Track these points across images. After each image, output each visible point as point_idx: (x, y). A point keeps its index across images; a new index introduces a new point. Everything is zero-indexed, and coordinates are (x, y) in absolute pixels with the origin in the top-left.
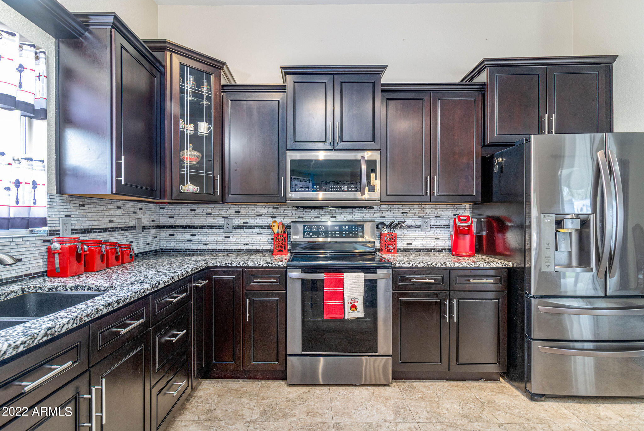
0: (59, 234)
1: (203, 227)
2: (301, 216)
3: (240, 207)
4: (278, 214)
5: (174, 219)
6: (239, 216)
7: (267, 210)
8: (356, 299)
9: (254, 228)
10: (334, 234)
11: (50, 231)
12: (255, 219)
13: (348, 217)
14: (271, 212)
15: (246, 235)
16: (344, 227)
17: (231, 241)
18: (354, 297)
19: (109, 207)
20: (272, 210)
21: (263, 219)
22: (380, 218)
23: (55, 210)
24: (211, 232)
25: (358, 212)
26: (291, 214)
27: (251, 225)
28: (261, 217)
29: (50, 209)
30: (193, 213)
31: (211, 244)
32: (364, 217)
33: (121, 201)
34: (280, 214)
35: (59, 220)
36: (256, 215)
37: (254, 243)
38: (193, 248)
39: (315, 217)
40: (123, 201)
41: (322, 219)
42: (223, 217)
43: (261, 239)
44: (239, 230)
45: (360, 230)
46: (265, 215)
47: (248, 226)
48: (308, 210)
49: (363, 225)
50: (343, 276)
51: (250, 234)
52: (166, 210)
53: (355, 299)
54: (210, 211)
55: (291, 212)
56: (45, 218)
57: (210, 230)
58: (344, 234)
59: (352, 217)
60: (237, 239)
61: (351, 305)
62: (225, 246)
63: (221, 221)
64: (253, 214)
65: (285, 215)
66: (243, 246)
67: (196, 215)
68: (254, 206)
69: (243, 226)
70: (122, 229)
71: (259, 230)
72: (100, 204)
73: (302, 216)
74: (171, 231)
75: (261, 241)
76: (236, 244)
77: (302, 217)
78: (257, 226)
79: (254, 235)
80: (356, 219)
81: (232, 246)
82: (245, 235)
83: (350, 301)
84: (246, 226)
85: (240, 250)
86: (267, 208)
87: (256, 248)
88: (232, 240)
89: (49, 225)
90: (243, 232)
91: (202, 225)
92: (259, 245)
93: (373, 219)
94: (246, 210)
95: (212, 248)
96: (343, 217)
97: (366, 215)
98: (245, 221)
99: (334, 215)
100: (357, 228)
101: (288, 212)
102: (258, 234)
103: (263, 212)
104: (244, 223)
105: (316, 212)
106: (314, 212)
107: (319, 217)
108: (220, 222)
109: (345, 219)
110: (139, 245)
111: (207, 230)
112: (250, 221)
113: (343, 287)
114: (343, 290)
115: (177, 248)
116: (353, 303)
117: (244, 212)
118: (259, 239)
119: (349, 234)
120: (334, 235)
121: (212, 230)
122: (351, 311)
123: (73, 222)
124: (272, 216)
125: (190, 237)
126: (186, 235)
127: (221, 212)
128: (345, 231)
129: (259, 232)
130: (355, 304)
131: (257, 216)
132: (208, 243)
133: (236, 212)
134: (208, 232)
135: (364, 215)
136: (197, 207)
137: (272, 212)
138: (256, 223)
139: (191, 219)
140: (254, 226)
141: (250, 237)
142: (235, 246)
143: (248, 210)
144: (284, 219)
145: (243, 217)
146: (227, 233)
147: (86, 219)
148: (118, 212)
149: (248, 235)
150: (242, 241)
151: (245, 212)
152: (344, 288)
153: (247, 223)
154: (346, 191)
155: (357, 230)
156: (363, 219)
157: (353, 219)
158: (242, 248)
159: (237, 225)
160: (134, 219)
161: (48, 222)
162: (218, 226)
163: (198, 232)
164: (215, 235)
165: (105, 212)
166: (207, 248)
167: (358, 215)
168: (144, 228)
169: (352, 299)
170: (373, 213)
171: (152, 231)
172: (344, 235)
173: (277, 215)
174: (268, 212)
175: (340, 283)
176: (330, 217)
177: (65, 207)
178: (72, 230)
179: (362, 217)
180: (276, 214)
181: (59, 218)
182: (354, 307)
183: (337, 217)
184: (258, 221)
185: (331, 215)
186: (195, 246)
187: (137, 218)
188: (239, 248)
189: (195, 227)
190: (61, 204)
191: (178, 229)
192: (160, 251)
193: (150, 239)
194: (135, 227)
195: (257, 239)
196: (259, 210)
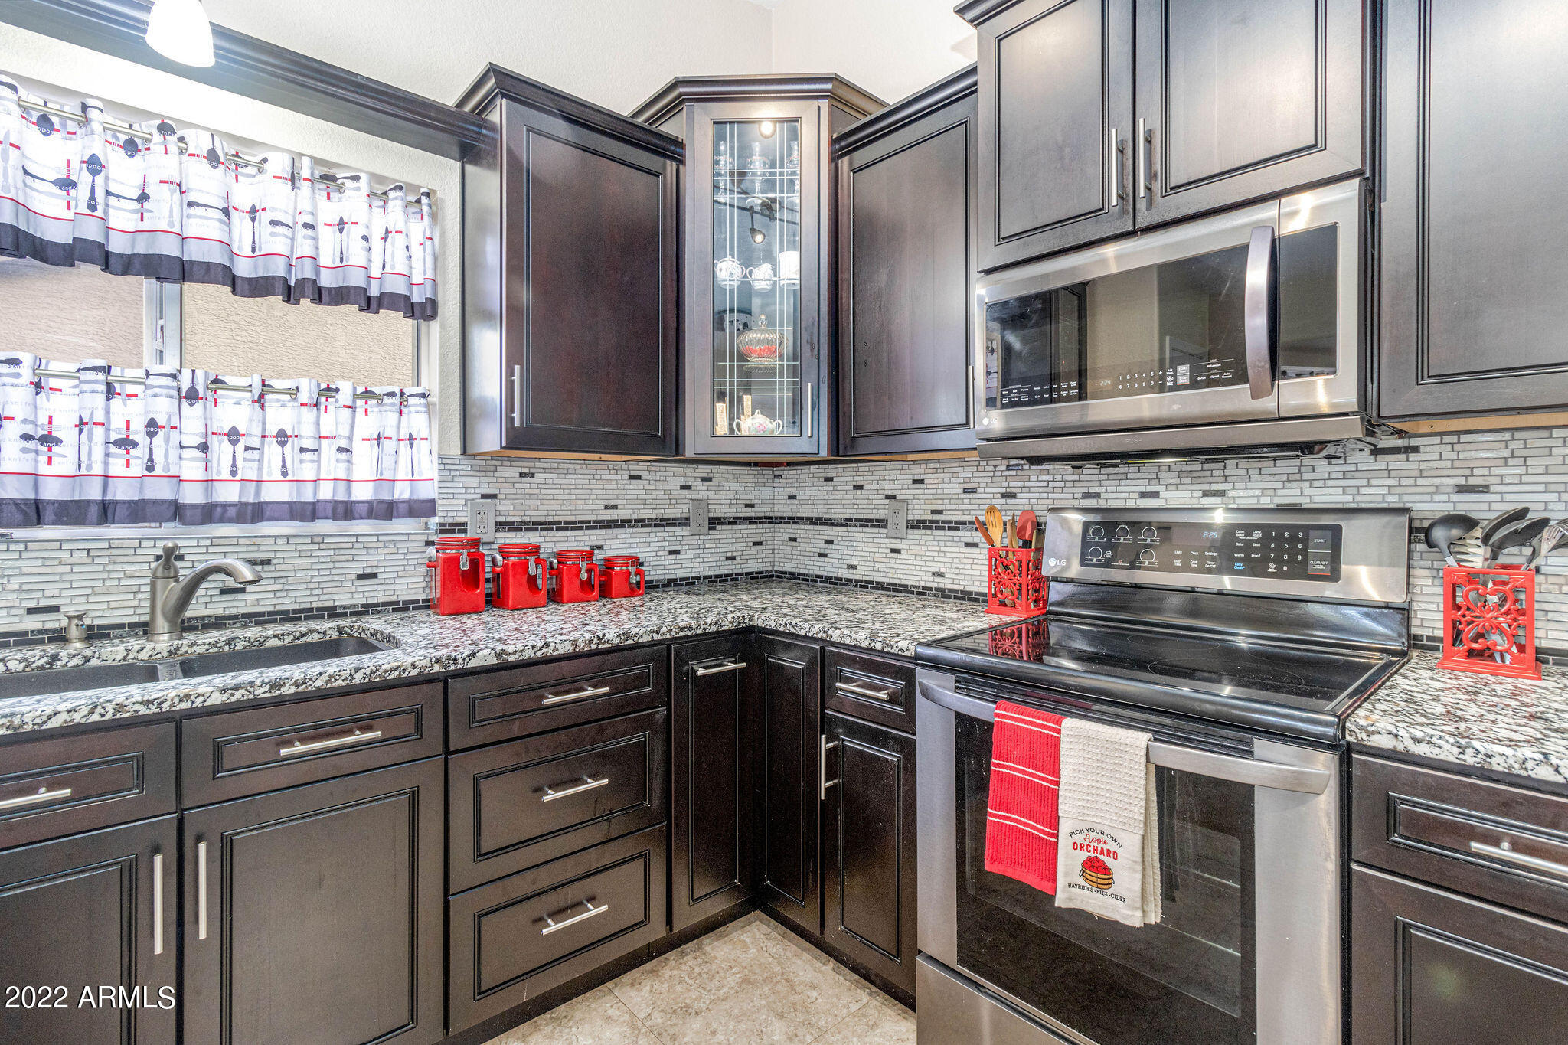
0: (465, 531)
1: (847, 522)
2: (1092, 490)
3: (924, 466)
4: (1021, 484)
5: (797, 502)
6: (922, 491)
7: (991, 474)
8: (1109, 841)
9: (957, 529)
10: (1195, 558)
11: (442, 525)
12: (961, 502)
13: (1279, 492)
14: (1001, 479)
15: (938, 549)
16: (1240, 534)
17: (904, 562)
18: (1099, 827)
19: (603, 477)
20: (1006, 473)
21: (979, 502)
22: (1455, 497)
23: (457, 485)
24: (862, 535)
25: (1329, 469)
26: (1062, 484)
27: (948, 518)
28: (975, 496)
29: (443, 485)
30: (829, 486)
31: (862, 568)
32: (1363, 491)
33: (640, 463)
34: (1027, 484)
35: (466, 504)
36: (961, 491)
37: (957, 571)
38: (829, 574)
39: (1143, 495)
40: (649, 464)
41: (1171, 502)
42: (888, 497)
43: (976, 561)
44: (922, 532)
45: (1318, 546)
46: (987, 490)
47: (944, 522)
48: (1116, 470)
49: (1337, 531)
50: (1059, 731)
51: (948, 544)
52: (784, 481)
53: (1105, 838)
54: (859, 480)
55: (1059, 478)
56: (433, 501)
57: (860, 529)
58: (1239, 560)
59: (1298, 492)
60: (917, 558)
61: (1084, 855)
62: (891, 575)
63: (883, 507)
64: (954, 487)
65: (1041, 490)
66: (931, 579)
67: (833, 493)
68: (956, 464)
69: (931, 522)
70: (643, 523)
71: (968, 534)
72: (577, 471)
73: (1097, 490)
74: (790, 530)
75: (974, 567)
76: (915, 573)
77: (1097, 496)
78: (964, 523)
79: (957, 549)
80: (1316, 499)
81: (905, 577)
82: (934, 548)
83: (1079, 839)
84: (937, 522)
85: (924, 588)
86: (991, 468)
87: (961, 588)
88: (904, 558)
89: (440, 514)
90: (931, 538)
91: (846, 516)
92: (969, 578)
93: (1408, 501)
94: (938, 475)
95: (865, 578)
96: (1258, 493)
97: (1374, 482)
98: (936, 507)
99: (1215, 487)
100: (1305, 541)
101: (1050, 478)
102: (967, 545)
103: (980, 480)
104: (934, 512)
105: (1146, 476)
106: (1139, 475)
107: (1155, 495)
108: (878, 508)
109: (1266, 502)
110: (698, 560)
111: (854, 529)
112: (948, 507)
113: (1057, 773)
114: (1057, 783)
115: (802, 571)
116: (1095, 850)
117: (932, 481)
118: (971, 561)
119: (1266, 560)
120: (1194, 564)
121: (865, 529)
122: (1081, 881)
123: (499, 508)
124: (1003, 490)
125: (822, 547)
126: (816, 541)
127: (883, 483)
128: (1248, 548)
129: (970, 540)
130: (1102, 857)
131: (965, 491)
132: (856, 563)
133: (915, 482)
134: (856, 534)
135: (1364, 482)
136: (836, 470)
137: (1004, 479)
138: (961, 513)
139: (825, 502)
140: (957, 523)
141: (948, 555)
142: (912, 577)
143: (942, 475)
144: (1040, 502)
145: (931, 497)
146: (894, 541)
147: (538, 502)
148: (631, 487)
149: (943, 549)
150: (928, 564)
151: (936, 481)
152: (1063, 779)
153: (940, 512)
154: (1185, 387)
155: (1306, 548)
156: (1358, 498)
157: (1305, 502)
158: (928, 585)
159: (918, 518)
160: (686, 501)
161: (439, 508)
162: (877, 520)
163: (837, 533)
164: (870, 545)
165: (592, 487)
166: (855, 577)
167: (1330, 483)
168: (714, 522)
169: (1093, 835)
170: (1416, 473)
171: (745, 529)
172: (1239, 566)
173: (1019, 490)
174: (994, 479)
175: (1048, 755)
176: (1200, 494)
177: (482, 479)
178: (498, 524)
179: (1349, 491)
180: (1015, 486)
181: (466, 500)
182: (1097, 869)
183: (1231, 494)
184: (967, 507)
185: (1206, 487)
186: (833, 570)
187: (691, 500)
188: (922, 584)
189: (830, 522)
190: (471, 473)
191: (803, 527)
192: (772, 576)
193: (736, 549)
194: (688, 519)
195: (965, 561)
196: (970, 475)
